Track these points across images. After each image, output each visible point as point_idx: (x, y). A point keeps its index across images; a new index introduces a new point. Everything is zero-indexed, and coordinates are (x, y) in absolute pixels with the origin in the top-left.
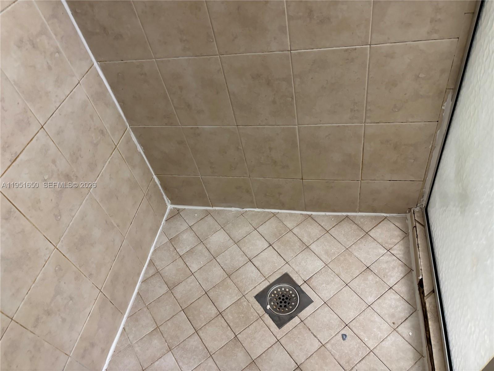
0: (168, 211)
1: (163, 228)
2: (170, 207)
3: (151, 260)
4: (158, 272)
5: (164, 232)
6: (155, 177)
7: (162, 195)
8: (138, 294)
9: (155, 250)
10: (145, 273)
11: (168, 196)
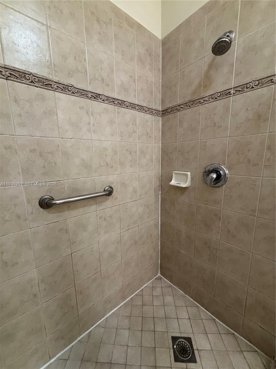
0: (157, 276)
1: (153, 281)
2: (159, 274)
3: (142, 289)
4: (142, 295)
5: (152, 282)
6: (159, 260)
7: (159, 268)
8: (132, 298)
9: (146, 287)
10: (138, 292)
11: (160, 270)
